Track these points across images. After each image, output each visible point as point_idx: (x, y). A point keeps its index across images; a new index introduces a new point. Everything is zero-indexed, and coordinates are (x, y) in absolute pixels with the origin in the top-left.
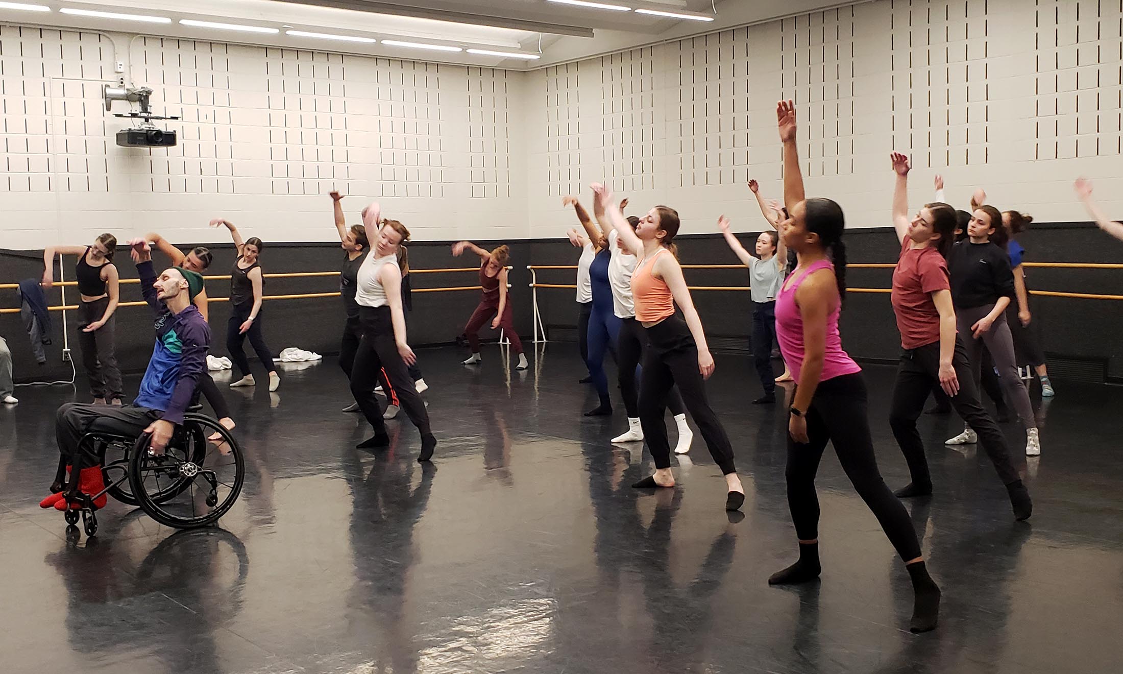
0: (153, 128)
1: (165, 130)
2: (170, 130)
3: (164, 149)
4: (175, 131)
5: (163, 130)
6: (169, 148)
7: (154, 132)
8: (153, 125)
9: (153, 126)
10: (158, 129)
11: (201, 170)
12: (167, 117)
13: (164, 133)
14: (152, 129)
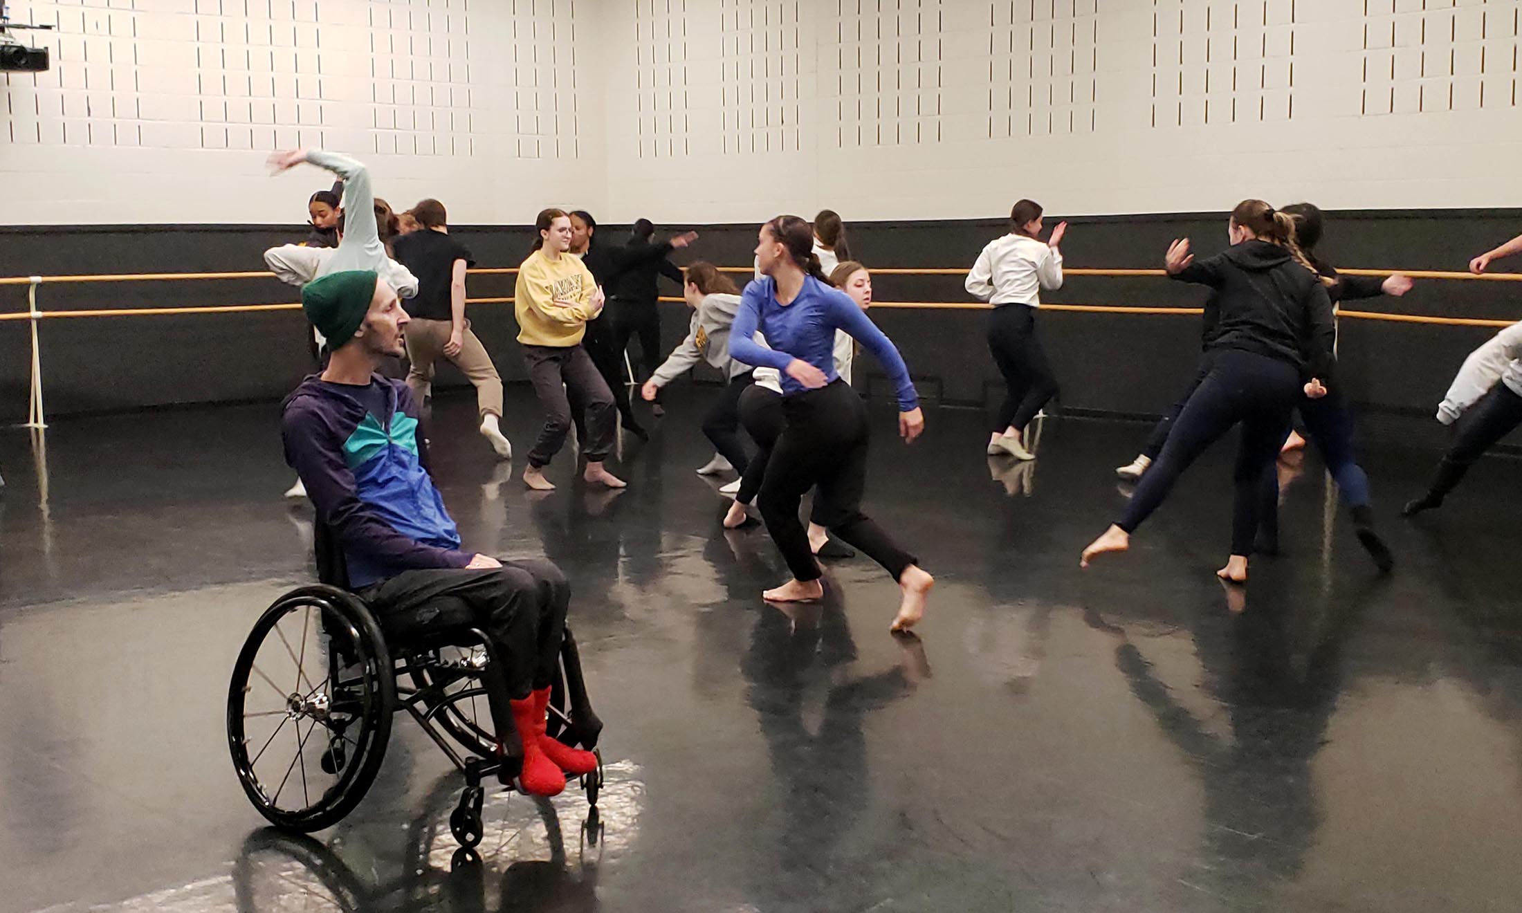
0: (12, 42)
1: (31, 47)
2: (39, 46)
3: (29, 75)
4: (47, 48)
5: (28, 45)
6: (38, 74)
7: (15, 49)
8: (12, 37)
9: (12, 40)
10: (19, 45)
11: (89, 108)
12: (34, 25)
13: (29, 51)
14: (10, 44)
